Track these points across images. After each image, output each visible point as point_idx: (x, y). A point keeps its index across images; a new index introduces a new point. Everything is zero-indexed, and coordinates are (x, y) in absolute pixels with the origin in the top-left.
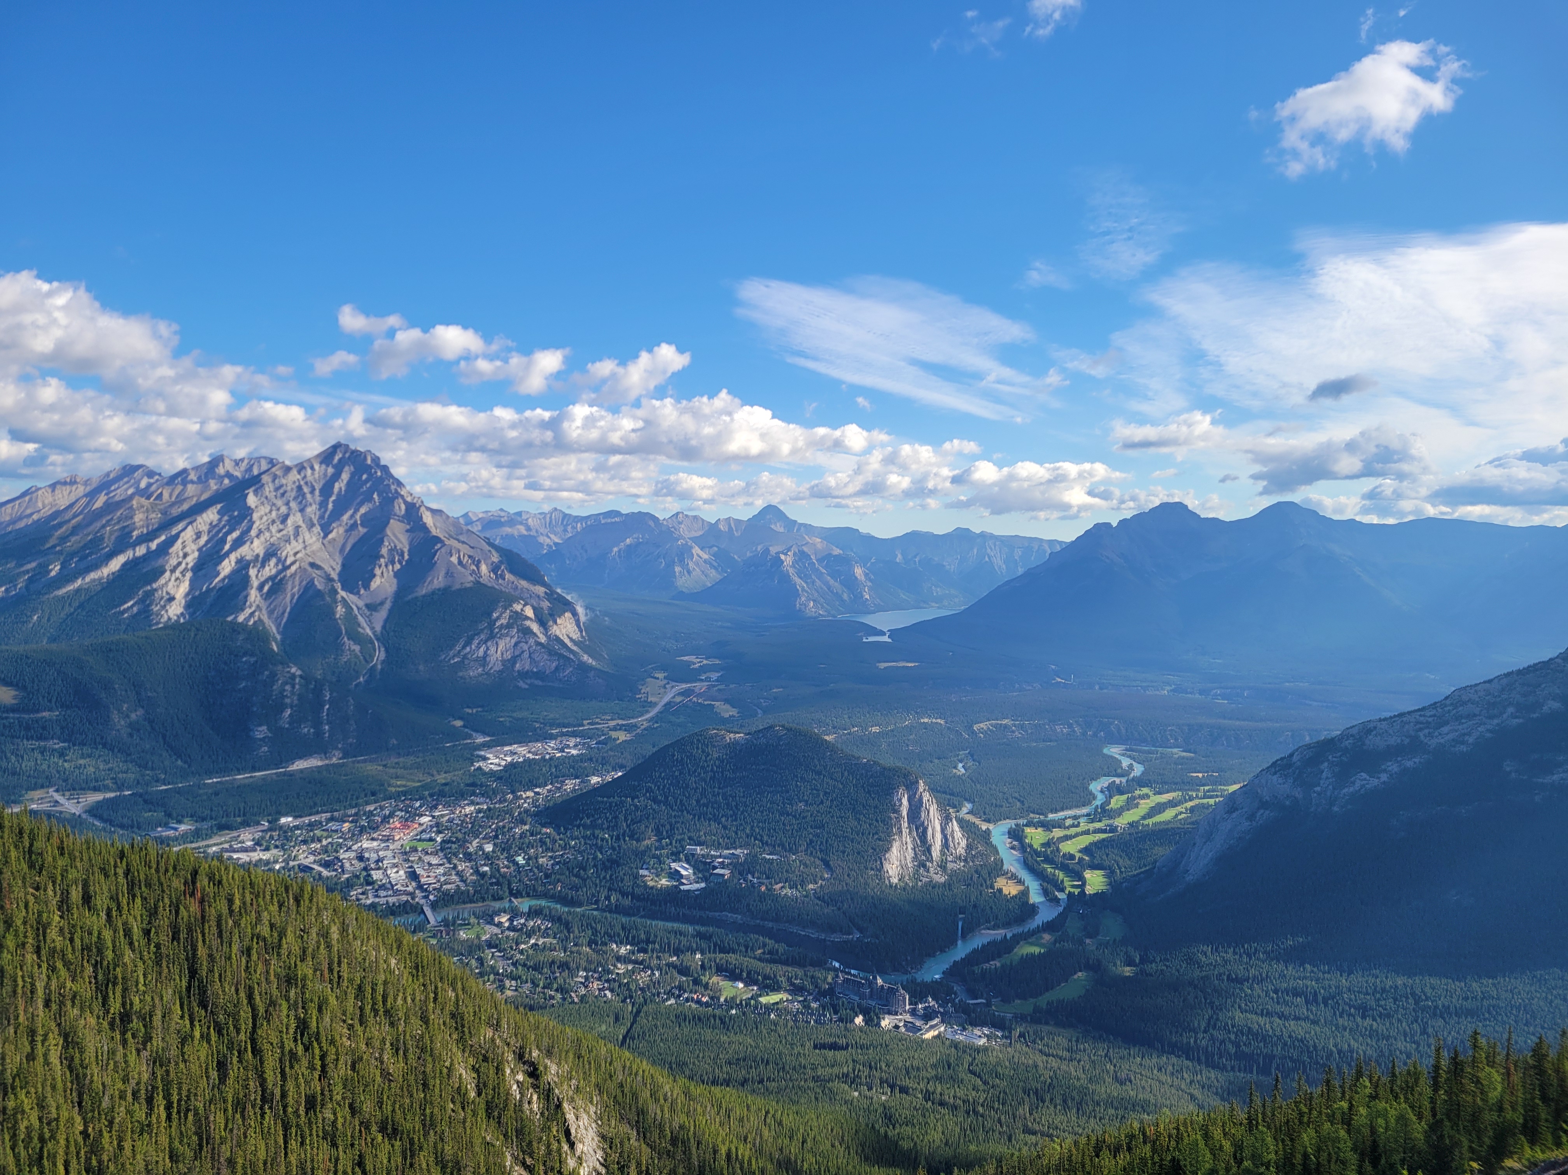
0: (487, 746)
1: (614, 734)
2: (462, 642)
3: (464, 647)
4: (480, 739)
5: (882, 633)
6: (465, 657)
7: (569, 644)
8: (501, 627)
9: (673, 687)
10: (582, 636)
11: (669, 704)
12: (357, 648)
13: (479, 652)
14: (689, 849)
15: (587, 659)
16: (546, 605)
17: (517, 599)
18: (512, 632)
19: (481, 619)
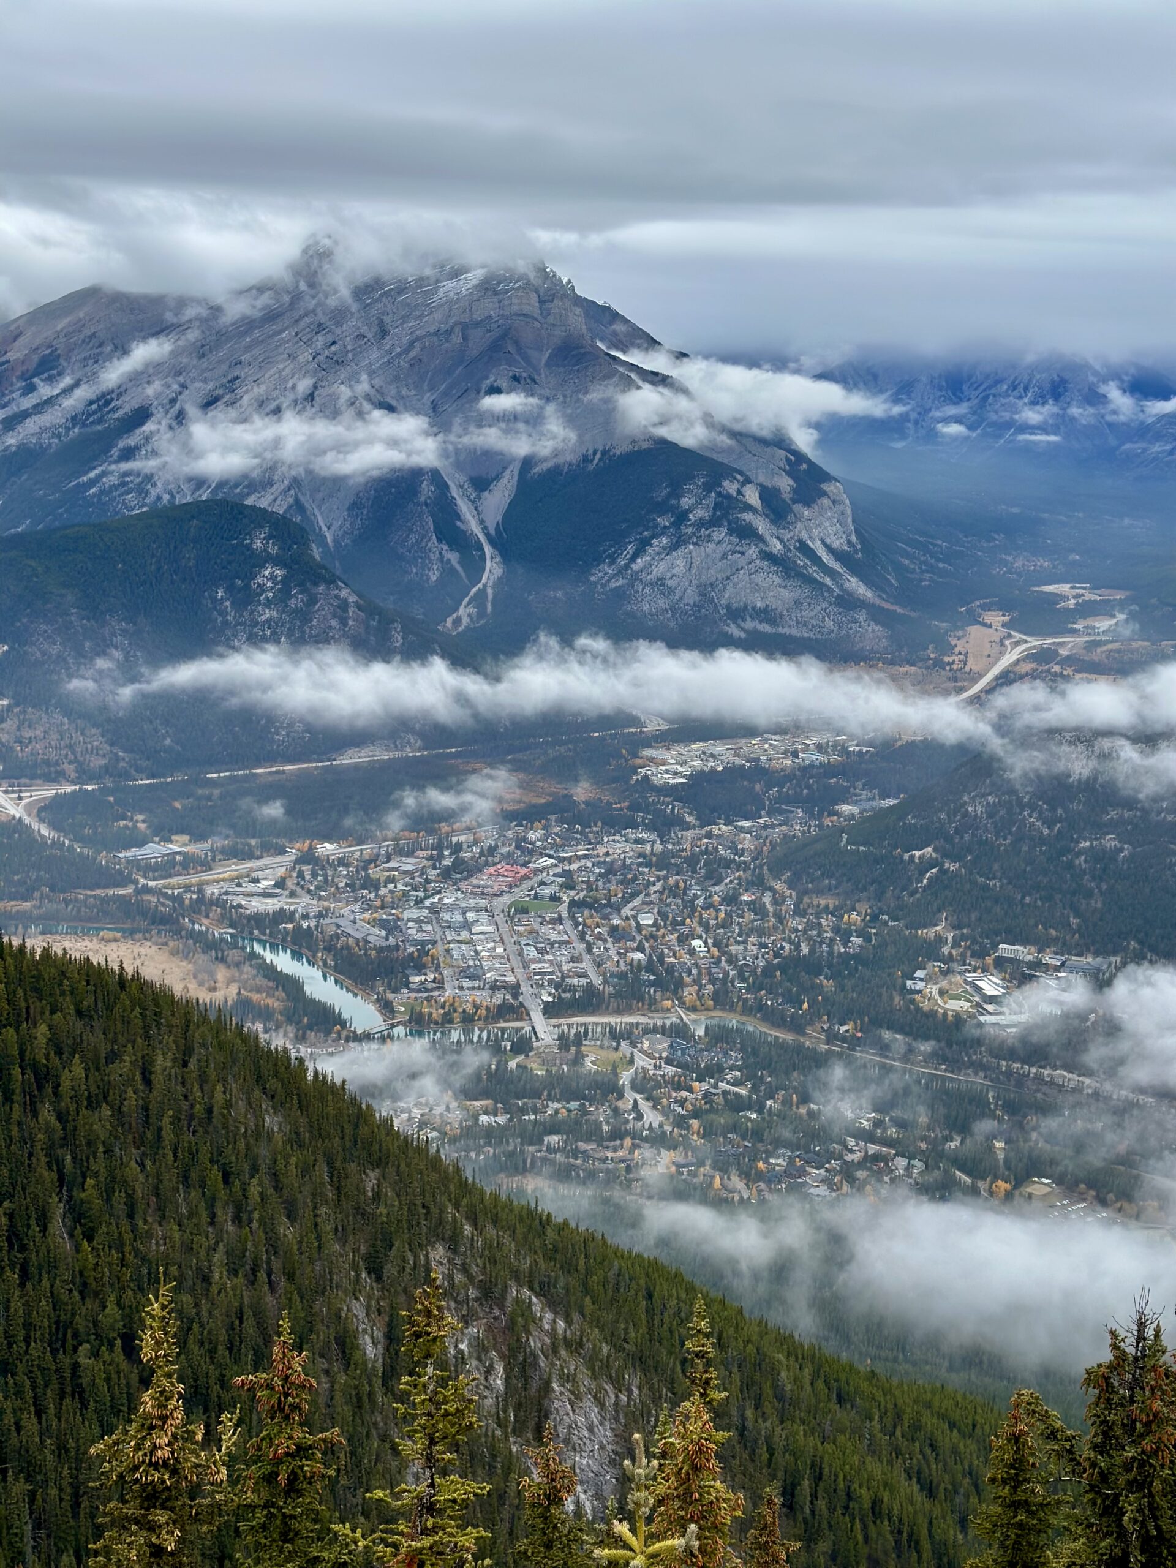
2: (630, 549)
3: (633, 559)
6: (636, 576)
7: (825, 557)
8: (701, 524)
9: (1017, 643)
10: (849, 542)
12: (453, 557)
13: (659, 569)
14: (1005, 950)
15: (856, 585)
16: (785, 484)
17: (729, 472)
18: (719, 534)
19: (663, 508)
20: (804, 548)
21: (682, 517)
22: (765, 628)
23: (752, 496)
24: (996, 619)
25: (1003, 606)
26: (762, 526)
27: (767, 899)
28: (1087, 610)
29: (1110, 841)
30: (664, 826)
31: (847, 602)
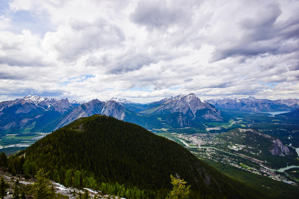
0: (208, 127)
1: (225, 128)
2: (204, 115)
4: (207, 127)
5: (273, 115)
9: (234, 122)
10: (220, 114)
11: (234, 124)
12: (192, 115)
13: (206, 116)
14: (236, 144)
15: (221, 118)
16: (215, 111)
17: (211, 110)
18: (210, 114)
19: (206, 112)
20: (217, 115)
21: (208, 113)
22: (214, 120)
23: (213, 111)
24: (232, 120)
25: (232, 119)
26: (214, 113)
27: (216, 139)
28: (240, 119)
29: (244, 137)
30: (208, 133)
31: (220, 118)
